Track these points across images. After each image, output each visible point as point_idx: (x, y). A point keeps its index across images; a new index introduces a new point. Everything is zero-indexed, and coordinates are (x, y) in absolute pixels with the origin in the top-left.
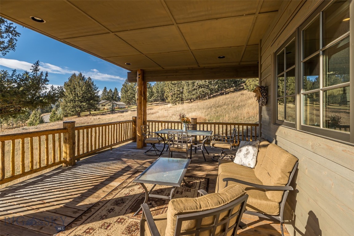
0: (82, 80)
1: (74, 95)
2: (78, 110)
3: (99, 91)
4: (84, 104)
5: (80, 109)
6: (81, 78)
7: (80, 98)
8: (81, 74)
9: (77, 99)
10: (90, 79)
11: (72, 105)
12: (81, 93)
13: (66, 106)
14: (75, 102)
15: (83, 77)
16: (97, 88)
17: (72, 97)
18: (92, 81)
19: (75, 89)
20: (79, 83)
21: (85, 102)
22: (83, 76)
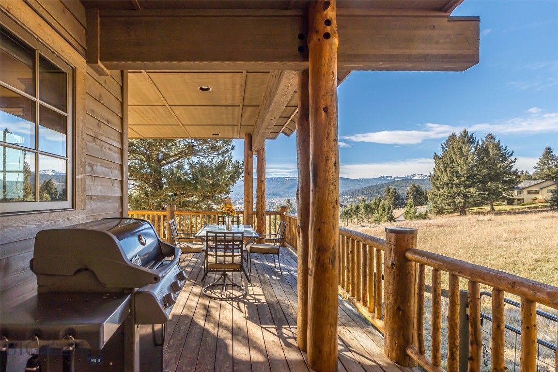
0: (468, 142)
1: (449, 175)
2: (460, 203)
3: (516, 159)
4: (472, 190)
5: (462, 201)
6: (466, 139)
7: (463, 179)
8: (465, 132)
9: (456, 181)
10: (491, 137)
11: (446, 193)
12: (465, 168)
13: (436, 195)
14: (452, 188)
15: (472, 137)
16: (511, 155)
17: (446, 178)
18: (496, 141)
19: (452, 162)
20: (460, 149)
21: (474, 187)
22: (469, 135)
